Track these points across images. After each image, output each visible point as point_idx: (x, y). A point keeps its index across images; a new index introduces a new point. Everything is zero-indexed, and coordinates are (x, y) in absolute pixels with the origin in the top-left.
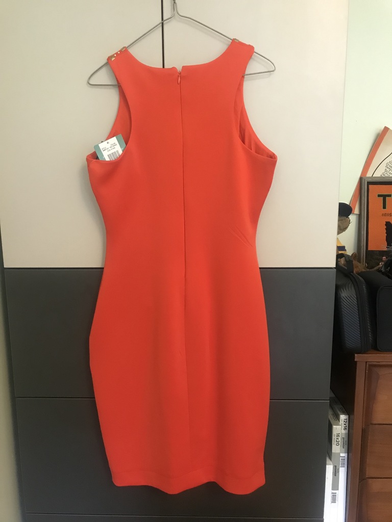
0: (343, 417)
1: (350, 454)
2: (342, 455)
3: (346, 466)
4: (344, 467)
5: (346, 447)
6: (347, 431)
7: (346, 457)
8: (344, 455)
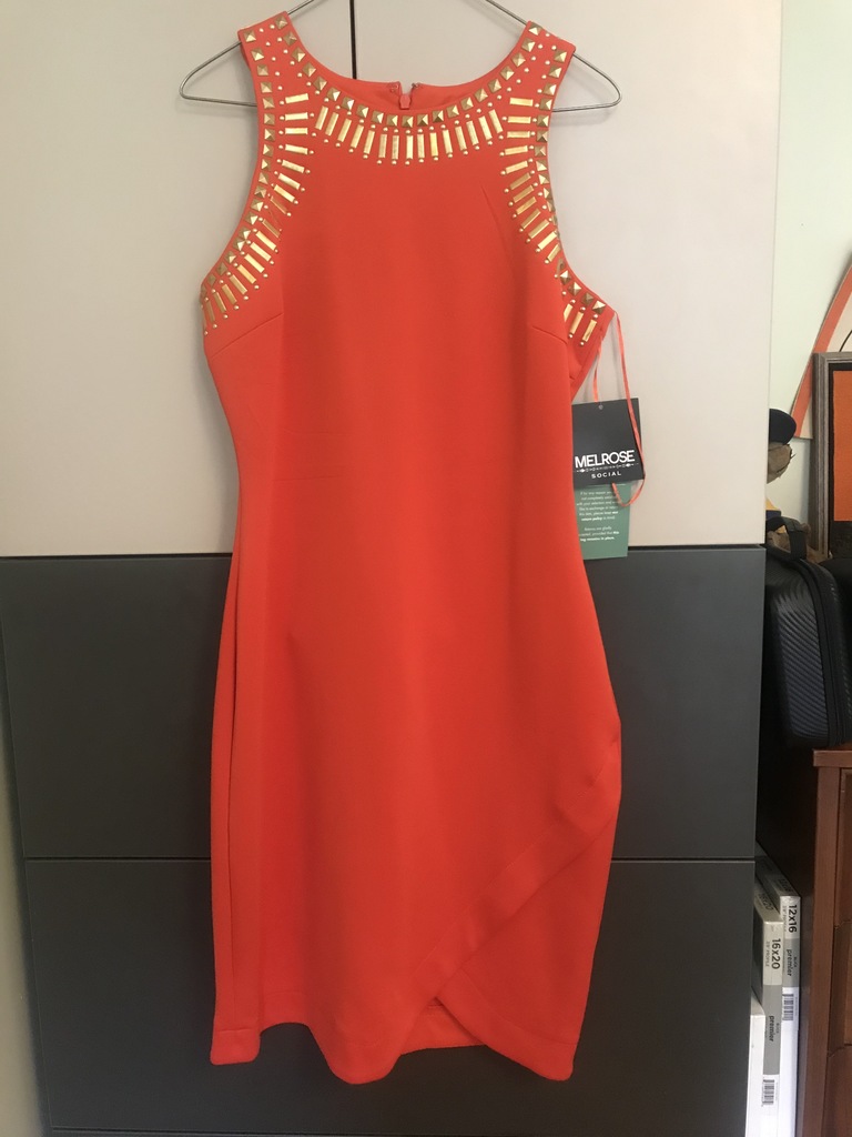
0: (787, 902)
2: (787, 990)
3: (796, 1018)
4: (792, 1019)
5: (796, 971)
6: (796, 935)
7: (797, 995)
8: (790, 991)
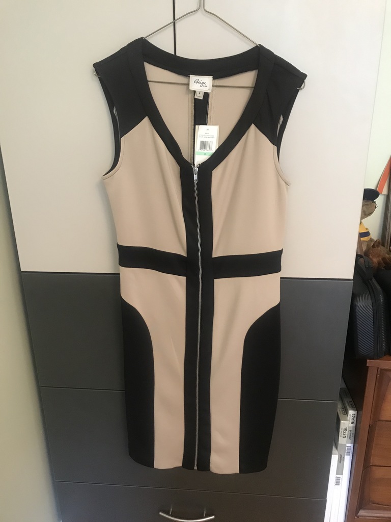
0: (351, 413)
1: (356, 445)
2: (348, 445)
3: (351, 455)
4: (349, 455)
5: (352, 438)
6: (354, 425)
7: (353, 447)
8: (350, 445)
